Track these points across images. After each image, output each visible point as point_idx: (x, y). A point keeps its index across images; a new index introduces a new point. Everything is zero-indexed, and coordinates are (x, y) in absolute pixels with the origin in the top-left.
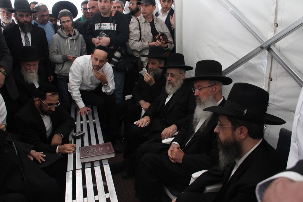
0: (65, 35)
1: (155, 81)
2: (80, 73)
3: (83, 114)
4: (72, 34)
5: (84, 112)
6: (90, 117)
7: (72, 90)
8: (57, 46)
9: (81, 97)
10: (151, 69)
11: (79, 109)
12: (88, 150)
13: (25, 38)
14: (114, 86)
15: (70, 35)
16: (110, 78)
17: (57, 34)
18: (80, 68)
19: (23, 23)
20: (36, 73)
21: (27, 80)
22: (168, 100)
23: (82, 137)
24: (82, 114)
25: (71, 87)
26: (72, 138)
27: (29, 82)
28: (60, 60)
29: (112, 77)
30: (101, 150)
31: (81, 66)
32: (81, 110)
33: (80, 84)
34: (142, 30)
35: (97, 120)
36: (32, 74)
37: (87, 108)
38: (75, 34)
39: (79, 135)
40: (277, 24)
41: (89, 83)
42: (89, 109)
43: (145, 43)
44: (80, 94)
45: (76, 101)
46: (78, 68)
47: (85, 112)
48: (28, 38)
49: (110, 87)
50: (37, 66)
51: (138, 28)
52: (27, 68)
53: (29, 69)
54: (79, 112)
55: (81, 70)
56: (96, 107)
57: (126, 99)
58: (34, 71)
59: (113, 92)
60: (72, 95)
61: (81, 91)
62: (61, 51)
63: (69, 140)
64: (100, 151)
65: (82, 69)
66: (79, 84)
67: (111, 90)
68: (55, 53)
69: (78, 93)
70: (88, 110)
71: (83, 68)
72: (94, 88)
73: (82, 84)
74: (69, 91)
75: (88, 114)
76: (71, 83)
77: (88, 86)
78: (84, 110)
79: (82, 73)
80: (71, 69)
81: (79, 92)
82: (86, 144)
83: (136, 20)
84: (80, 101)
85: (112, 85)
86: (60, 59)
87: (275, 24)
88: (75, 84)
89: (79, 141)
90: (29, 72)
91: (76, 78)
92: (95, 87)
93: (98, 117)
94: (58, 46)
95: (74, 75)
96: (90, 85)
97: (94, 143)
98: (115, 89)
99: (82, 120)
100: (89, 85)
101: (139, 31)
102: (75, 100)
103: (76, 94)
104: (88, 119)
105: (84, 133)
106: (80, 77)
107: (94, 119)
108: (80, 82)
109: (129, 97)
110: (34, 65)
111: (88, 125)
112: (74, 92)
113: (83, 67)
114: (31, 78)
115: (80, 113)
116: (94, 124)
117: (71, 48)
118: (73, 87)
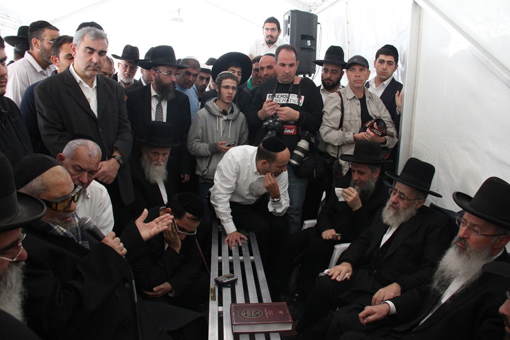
0: (216, 112)
1: (362, 203)
2: (234, 173)
3: (234, 244)
4: (229, 112)
5: (234, 241)
6: (245, 250)
7: (218, 201)
8: (202, 129)
9: (232, 214)
10: (358, 182)
11: (226, 235)
12: (246, 312)
13: (157, 109)
14: (288, 201)
15: (224, 113)
16: (283, 188)
17: (204, 109)
18: (234, 166)
20: (165, 167)
21: (149, 177)
22: (386, 237)
23: (232, 285)
24: (230, 244)
25: (216, 196)
26: (215, 284)
27: (151, 181)
28: (205, 151)
29: (285, 186)
30: (268, 315)
31: (238, 163)
32: (230, 237)
33: (232, 192)
34: (347, 111)
35: (257, 258)
36: (158, 168)
37: (239, 234)
38: (232, 112)
39: (228, 280)
41: (247, 192)
42: (242, 236)
43: (349, 134)
44: (230, 209)
45: (223, 221)
46: (231, 164)
47: (236, 241)
48: (162, 108)
49: (283, 204)
50: (167, 156)
52: (153, 157)
53: (156, 160)
54: (226, 239)
55: (236, 169)
56: (254, 235)
58: (162, 163)
59: (285, 212)
60: (216, 209)
61: (233, 204)
62: (207, 137)
64: (267, 317)
65: (238, 167)
66: (230, 192)
67: (283, 208)
68: (198, 140)
69: (226, 207)
70: (241, 238)
71: (239, 166)
72: (253, 200)
73: (235, 192)
74: (212, 202)
75: (241, 245)
76: (218, 189)
77: (243, 198)
78: (235, 237)
79: (238, 174)
80: (219, 164)
81: (228, 205)
82: (240, 299)
83: (337, 95)
84: (229, 220)
85: (285, 200)
86: (206, 149)
88: (224, 192)
89: (227, 292)
90: (155, 164)
91: (227, 181)
92: (255, 199)
93: (259, 252)
94: (204, 130)
95: (224, 176)
96: (248, 195)
97: (253, 299)
98: (289, 207)
99: (230, 254)
100: (245, 196)
101: (341, 113)
102: (221, 218)
103: (223, 209)
104: (241, 254)
105: (237, 279)
106: (234, 180)
107: (251, 254)
108: (233, 190)
109: (311, 224)
110: (165, 154)
111: (242, 264)
112: (220, 205)
113: (240, 164)
114: (156, 174)
115: (228, 241)
116: (253, 264)
117: (224, 134)
118: (220, 196)
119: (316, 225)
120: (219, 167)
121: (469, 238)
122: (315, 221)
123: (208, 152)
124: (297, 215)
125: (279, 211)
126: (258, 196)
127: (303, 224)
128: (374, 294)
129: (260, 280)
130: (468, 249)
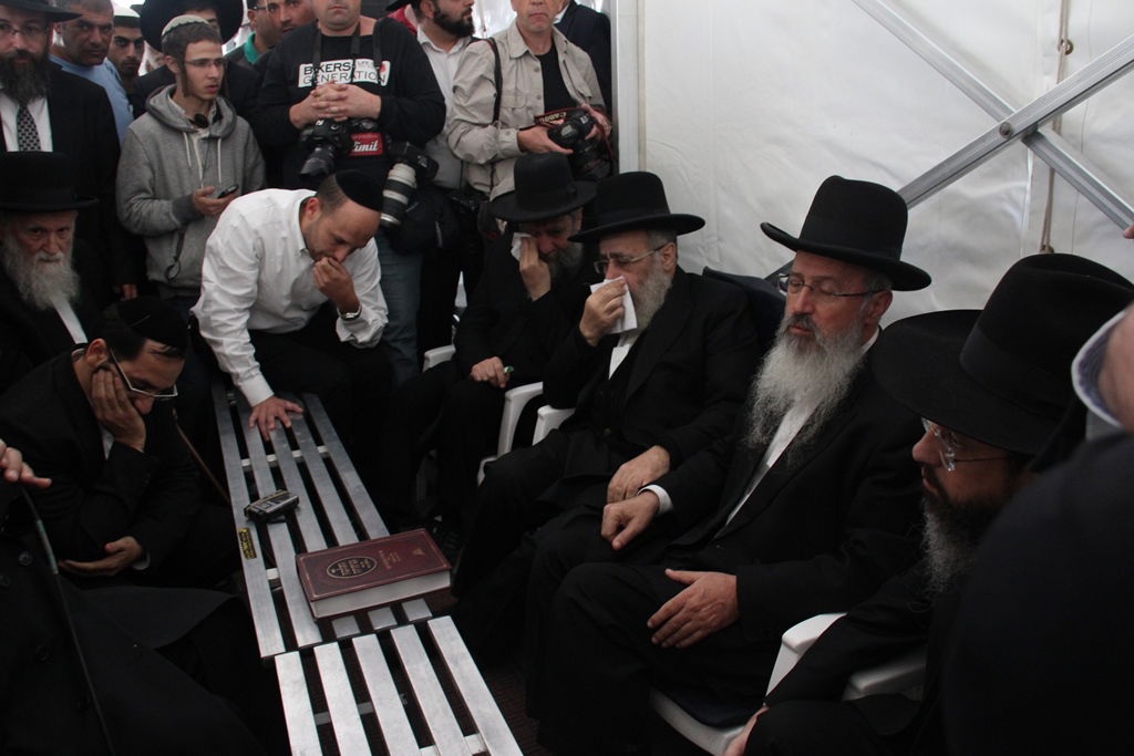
0: (179, 120)
2: (251, 258)
3: (272, 426)
4: (210, 117)
5: (272, 418)
6: (302, 435)
7: (220, 329)
8: (150, 166)
9: (257, 357)
11: (249, 409)
12: (336, 566)
13: (19, 124)
14: (382, 312)
15: (200, 122)
16: (368, 280)
17: (146, 116)
18: (250, 242)
19: (11, 60)
20: (68, 266)
21: (30, 295)
23: (289, 515)
24: (263, 428)
25: (213, 318)
26: (248, 521)
27: (39, 304)
28: (164, 217)
29: (374, 273)
30: (391, 563)
31: (256, 232)
32: (260, 411)
33: (250, 304)
34: (508, 87)
35: (333, 447)
36: (51, 268)
37: (281, 401)
38: (219, 117)
39: (276, 507)
40: (1069, 43)
41: (286, 303)
42: (289, 405)
43: (508, 133)
44: (251, 346)
45: (238, 375)
46: (240, 237)
47: (277, 418)
48: (32, 122)
49: (370, 320)
50: (70, 235)
51: (492, 77)
52: (31, 242)
53: (41, 248)
54: (252, 418)
55: (254, 249)
56: (316, 399)
57: (431, 364)
58: (60, 255)
59: (379, 337)
60: (216, 349)
62: (166, 185)
63: (238, 530)
64: (389, 567)
65: (259, 243)
66: (246, 306)
67: (373, 330)
68: (143, 195)
69: (243, 341)
70: (287, 411)
71: (261, 238)
72: (303, 319)
73: (256, 307)
74: (205, 334)
75: (288, 424)
76: (216, 302)
78: (273, 409)
79: (260, 259)
81: (246, 337)
82: (315, 542)
83: (488, 46)
84: (253, 373)
85: (374, 309)
86: (167, 214)
87: (1062, 42)
88: (233, 307)
89: (279, 535)
90: (41, 260)
91: (237, 279)
92: (305, 316)
93: (335, 434)
94: (156, 167)
95: (226, 268)
96: (288, 309)
97: (345, 535)
98: (387, 326)
99: (269, 449)
100: (281, 311)
101: (494, 91)
102: (232, 370)
103: (234, 346)
104: (294, 446)
105: (297, 501)
106: (252, 274)
107: (319, 442)
108: (251, 298)
109: (442, 355)
110: (62, 230)
111: (302, 467)
112: (226, 340)
114: (48, 283)
115: (257, 421)
116: (328, 462)
118: (223, 318)
119: (455, 356)
120: (210, 248)
121: (814, 311)
122: (451, 349)
123: (173, 218)
124: (407, 341)
125: (363, 337)
126: (313, 309)
127: (422, 359)
128: (609, 478)
129: (351, 494)
130: (818, 337)
